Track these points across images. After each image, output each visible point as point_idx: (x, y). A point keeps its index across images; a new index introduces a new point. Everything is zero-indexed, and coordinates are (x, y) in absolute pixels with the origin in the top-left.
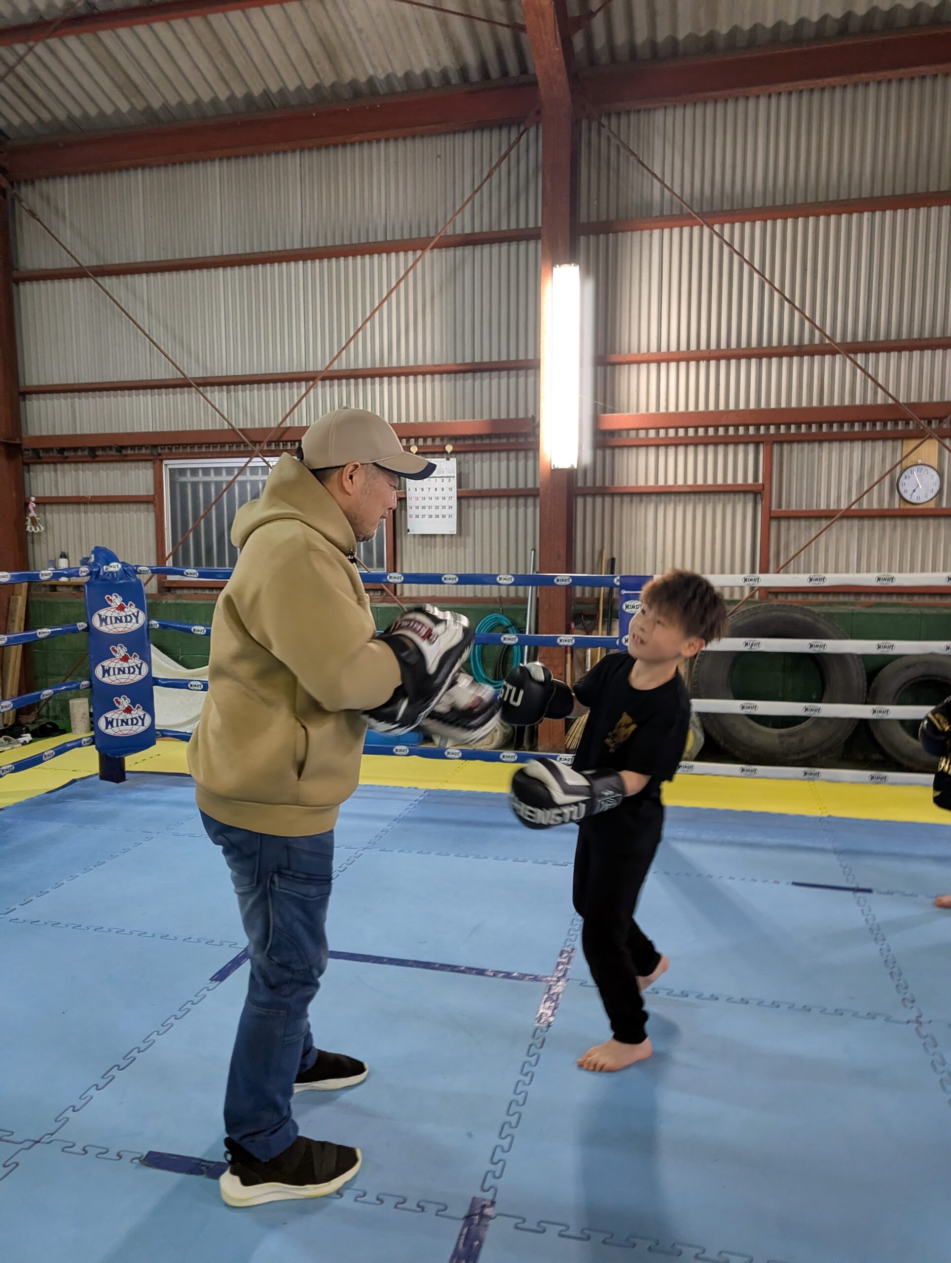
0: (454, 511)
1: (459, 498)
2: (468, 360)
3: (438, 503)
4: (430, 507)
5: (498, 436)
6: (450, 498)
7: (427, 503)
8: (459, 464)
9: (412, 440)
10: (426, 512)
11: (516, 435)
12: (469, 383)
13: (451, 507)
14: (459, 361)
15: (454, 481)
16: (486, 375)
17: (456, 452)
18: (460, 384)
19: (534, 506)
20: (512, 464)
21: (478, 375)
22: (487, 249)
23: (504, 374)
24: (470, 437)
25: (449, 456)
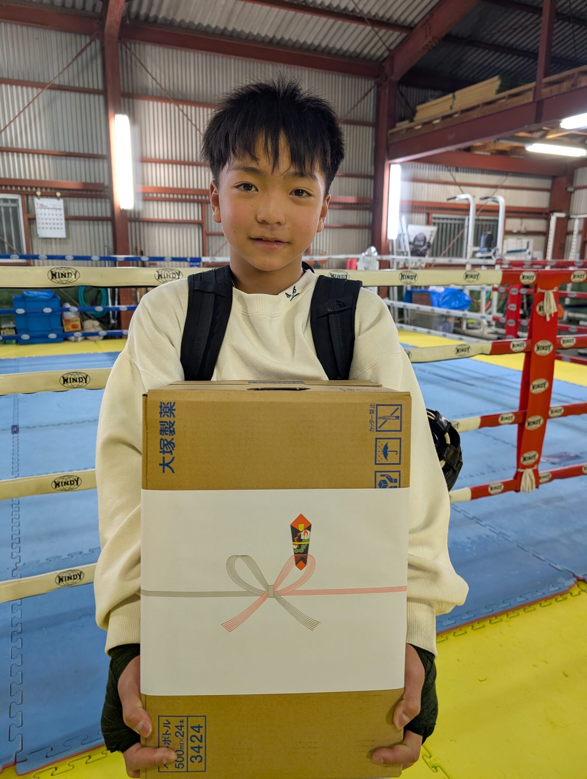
0: (63, 226)
1: (66, 220)
2: (62, 150)
3: (54, 222)
4: (50, 224)
5: (87, 190)
6: (61, 219)
7: (48, 221)
9: (39, 189)
10: (48, 226)
11: (97, 191)
12: (64, 161)
13: (61, 224)
14: (57, 149)
15: (62, 212)
16: (73, 158)
17: (61, 197)
18: (58, 161)
19: (107, 225)
20: (94, 204)
21: (69, 158)
22: (68, 94)
23: (82, 159)
24: (69, 190)
25: (59, 198)
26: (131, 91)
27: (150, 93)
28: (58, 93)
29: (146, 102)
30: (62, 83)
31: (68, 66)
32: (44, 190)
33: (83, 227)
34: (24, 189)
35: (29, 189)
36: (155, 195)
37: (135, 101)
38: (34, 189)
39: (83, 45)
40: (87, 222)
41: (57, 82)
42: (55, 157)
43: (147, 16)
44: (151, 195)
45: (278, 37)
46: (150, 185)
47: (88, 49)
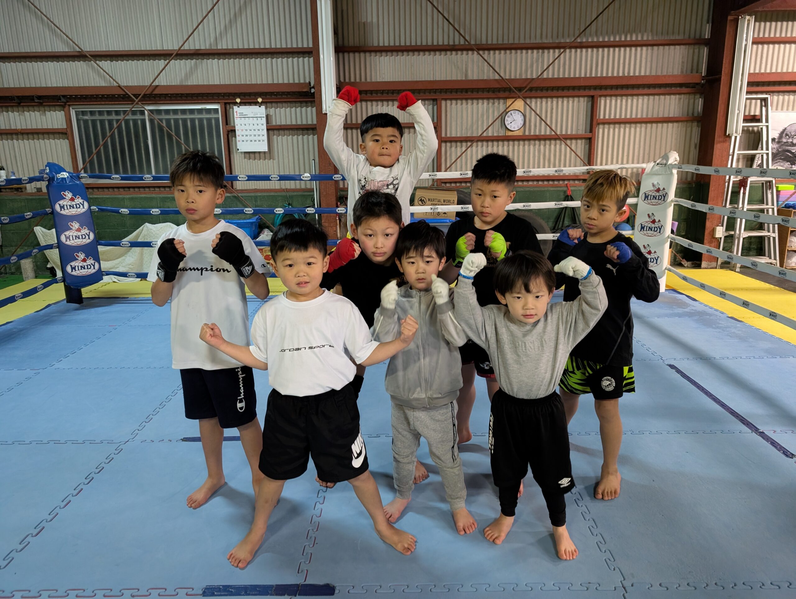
0: (265, 138)
1: (268, 130)
3: (255, 133)
4: (251, 135)
5: (291, 93)
6: (263, 130)
7: (248, 133)
8: (266, 109)
9: (238, 95)
10: (248, 138)
11: (301, 93)
12: (269, 61)
13: (263, 135)
17: (263, 103)
21: (275, 56)
24: (271, 94)
25: (260, 104)
32: (244, 96)
33: (285, 139)
35: (229, 97)
38: (235, 97)
40: (290, 132)
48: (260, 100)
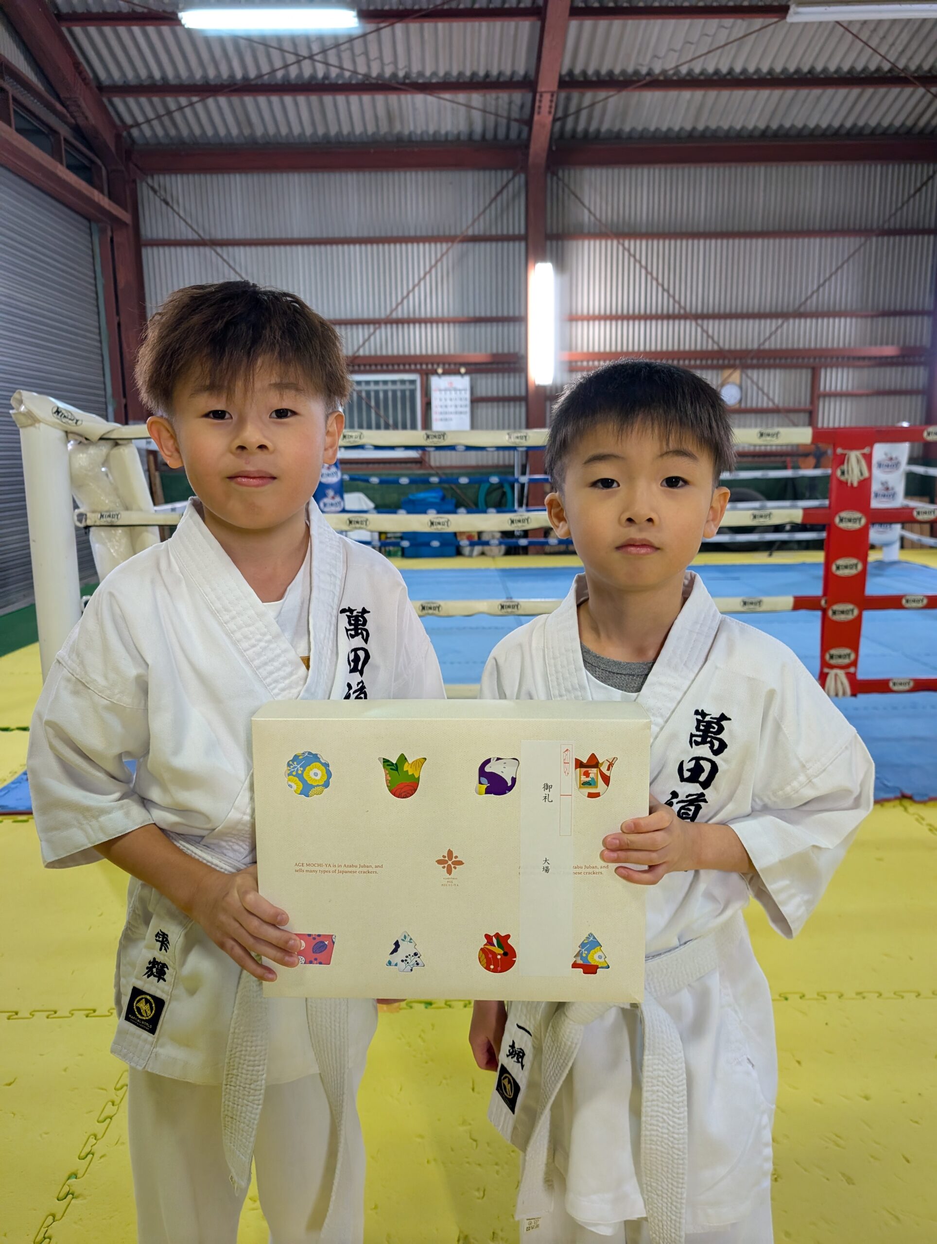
0: (468, 409)
1: (471, 402)
2: (471, 315)
5: (498, 363)
6: (466, 402)
7: (449, 404)
8: (471, 380)
9: (441, 366)
11: (509, 363)
12: (472, 329)
13: (466, 407)
14: (466, 315)
15: (468, 393)
16: (483, 325)
17: (466, 373)
18: (466, 330)
19: (520, 407)
20: (506, 380)
21: (478, 325)
22: (482, 245)
23: (495, 324)
24: (476, 364)
25: (462, 375)
26: (560, 231)
27: (586, 231)
28: (470, 245)
29: (580, 242)
30: (476, 233)
31: (484, 211)
32: (447, 366)
33: (490, 411)
34: (424, 367)
35: (430, 367)
36: (585, 364)
37: (566, 243)
38: (435, 366)
39: (505, 181)
40: (495, 404)
41: (470, 232)
42: (462, 325)
43: (586, 132)
44: (579, 364)
45: (774, 126)
46: (579, 350)
47: (511, 186)
48: (463, 370)
